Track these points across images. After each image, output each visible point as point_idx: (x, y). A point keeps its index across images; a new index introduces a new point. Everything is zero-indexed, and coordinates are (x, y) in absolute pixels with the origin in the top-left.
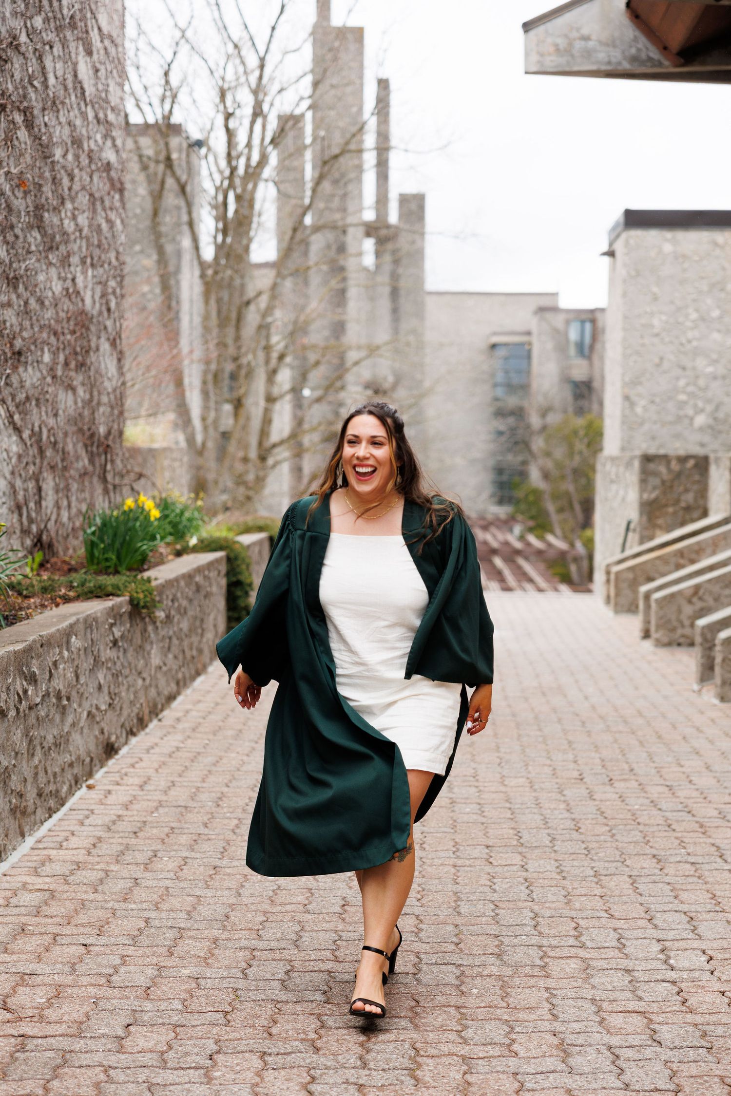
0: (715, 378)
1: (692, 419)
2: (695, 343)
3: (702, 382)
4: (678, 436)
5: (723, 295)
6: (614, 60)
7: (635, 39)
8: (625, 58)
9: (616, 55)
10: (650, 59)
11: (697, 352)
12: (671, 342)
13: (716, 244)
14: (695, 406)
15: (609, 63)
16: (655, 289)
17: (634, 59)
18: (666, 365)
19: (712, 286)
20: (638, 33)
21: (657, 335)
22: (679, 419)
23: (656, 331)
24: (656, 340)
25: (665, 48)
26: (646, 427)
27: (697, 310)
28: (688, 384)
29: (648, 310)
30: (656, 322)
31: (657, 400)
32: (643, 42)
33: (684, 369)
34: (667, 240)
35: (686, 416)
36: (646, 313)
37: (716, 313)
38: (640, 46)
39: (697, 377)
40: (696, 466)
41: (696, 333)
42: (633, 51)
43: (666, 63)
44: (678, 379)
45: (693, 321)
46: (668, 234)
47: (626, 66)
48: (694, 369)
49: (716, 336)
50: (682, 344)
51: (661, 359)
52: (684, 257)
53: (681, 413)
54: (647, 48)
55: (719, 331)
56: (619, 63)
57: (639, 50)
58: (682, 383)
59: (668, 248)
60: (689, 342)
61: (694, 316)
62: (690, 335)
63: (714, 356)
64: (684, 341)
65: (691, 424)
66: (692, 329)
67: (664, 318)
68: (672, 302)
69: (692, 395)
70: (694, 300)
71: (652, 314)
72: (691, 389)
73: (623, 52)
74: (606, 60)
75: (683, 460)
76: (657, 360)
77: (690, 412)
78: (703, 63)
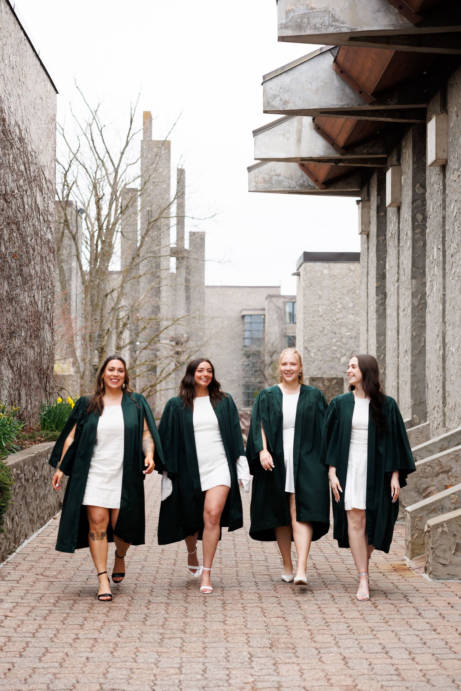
0: (351, 338)
1: (339, 359)
2: (340, 320)
3: (344, 340)
4: (332, 368)
5: (354, 296)
6: (292, 186)
7: (302, 176)
8: (297, 185)
9: (293, 184)
10: (309, 185)
11: (341, 325)
12: (328, 320)
13: (351, 270)
14: (341, 352)
15: (290, 187)
16: (320, 293)
17: (301, 185)
18: (326, 331)
19: (349, 291)
20: (303, 173)
21: (321, 316)
22: (333, 359)
23: (320, 314)
24: (320, 319)
25: (316, 181)
26: (316, 363)
27: (341, 304)
28: (337, 341)
29: (317, 303)
30: (320, 309)
31: (322, 350)
32: (306, 177)
33: (335, 333)
34: (325, 268)
35: (336, 357)
36: (315, 304)
37: (351, 305)
38: (304, 179)
39: (342, 338)
40: (337, 383)
41: (341, 315)
42: (301, 181)
43: (317, 187)
44: (332, 339)
45: (339, 309)
46: (326, 265)
47: (298, 189)
48: (340, 333)
49: (351, 316)
50: (334, 320)
51: (324, 328)
52: (334, 276)
53: (334, 356)
54: (308, 180)
55: (353, 314)
56: (295, 187)
57: (304, 181)
58: (334, 340)
59: (326, 272)
60: (338, 319)
61: (340, 306)
62: (338, 316)
63: (350, 327)
64: (335, 319)
65: (339, 361)
66: (339, 313)
67: (324, 307)
68: (328, 299)
69: (339, 347)
70: (340, 298)
71: (318, 305)
72: (338, 343)
73: (296, 182)
74: (288, 185)
75: (330, 380)
76: (321, 329)
77: (339, 356)
78: (335, 188)
